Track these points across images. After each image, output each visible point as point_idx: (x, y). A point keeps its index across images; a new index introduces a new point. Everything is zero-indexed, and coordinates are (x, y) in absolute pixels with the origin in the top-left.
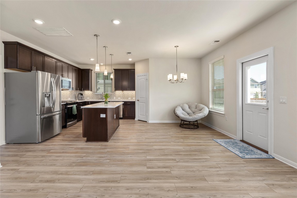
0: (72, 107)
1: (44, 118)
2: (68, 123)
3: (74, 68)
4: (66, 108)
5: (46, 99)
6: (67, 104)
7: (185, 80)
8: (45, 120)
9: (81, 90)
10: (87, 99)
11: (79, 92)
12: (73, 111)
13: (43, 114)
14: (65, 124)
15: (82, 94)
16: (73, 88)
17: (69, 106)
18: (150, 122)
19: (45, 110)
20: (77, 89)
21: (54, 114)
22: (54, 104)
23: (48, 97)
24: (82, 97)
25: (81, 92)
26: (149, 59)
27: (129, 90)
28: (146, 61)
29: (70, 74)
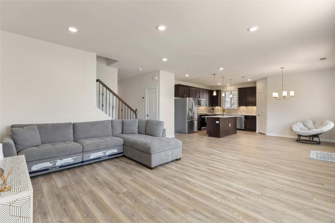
0: (205, 118)
1: (189, 121)
2: (202, 128)
3: (207, 91)
4: (201, 118)
5: (190, 111)
6: (202, 115)
7: (292, 96)
8: (189, 122)
9: (213, 106)
11: (211, 107)
13: (189, 119)
14: (200, 128)
15: (213, 109)
16: (206, 105)
18: (268, 134)
19: (190, 117)
20: (209, 106)
21: (194, 120)
22: (194, 114)
23: (191, 111)
24: (213, 111)
26: (267, 77)
27: (251, 106)
28: (265, 79)
29: (205, 95)
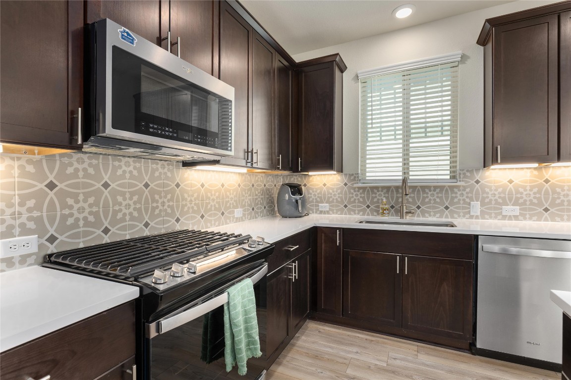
9: (294, 169)
10: (321, 212)
11: (284, 176)
12: (228, 342)
15: (296, 189)
16: (249, 153)
17: (169, 323)
20: (273, 165)
24: (297, 201)
25: (295, 179)
